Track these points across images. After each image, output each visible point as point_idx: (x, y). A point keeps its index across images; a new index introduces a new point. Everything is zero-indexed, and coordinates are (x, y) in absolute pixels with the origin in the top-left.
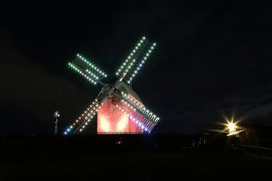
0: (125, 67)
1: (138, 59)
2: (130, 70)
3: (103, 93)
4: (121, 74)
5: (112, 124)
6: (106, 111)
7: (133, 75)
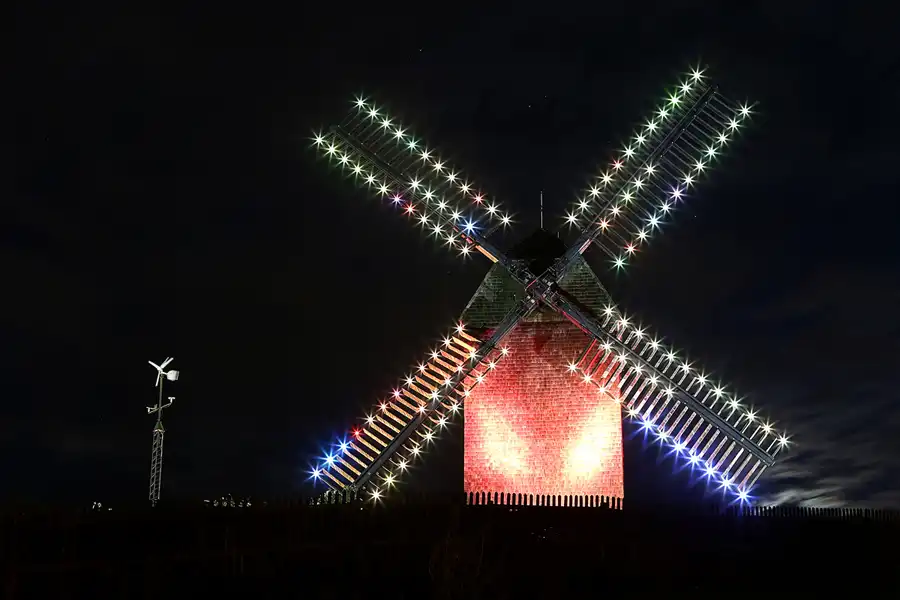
0: (611, 194)
1: (666, 166)
2: (628, 209)
3: (490, 298)
4: (588, 219)
5: (541, 444)
6: (510, 382)
7: (642, 235)
